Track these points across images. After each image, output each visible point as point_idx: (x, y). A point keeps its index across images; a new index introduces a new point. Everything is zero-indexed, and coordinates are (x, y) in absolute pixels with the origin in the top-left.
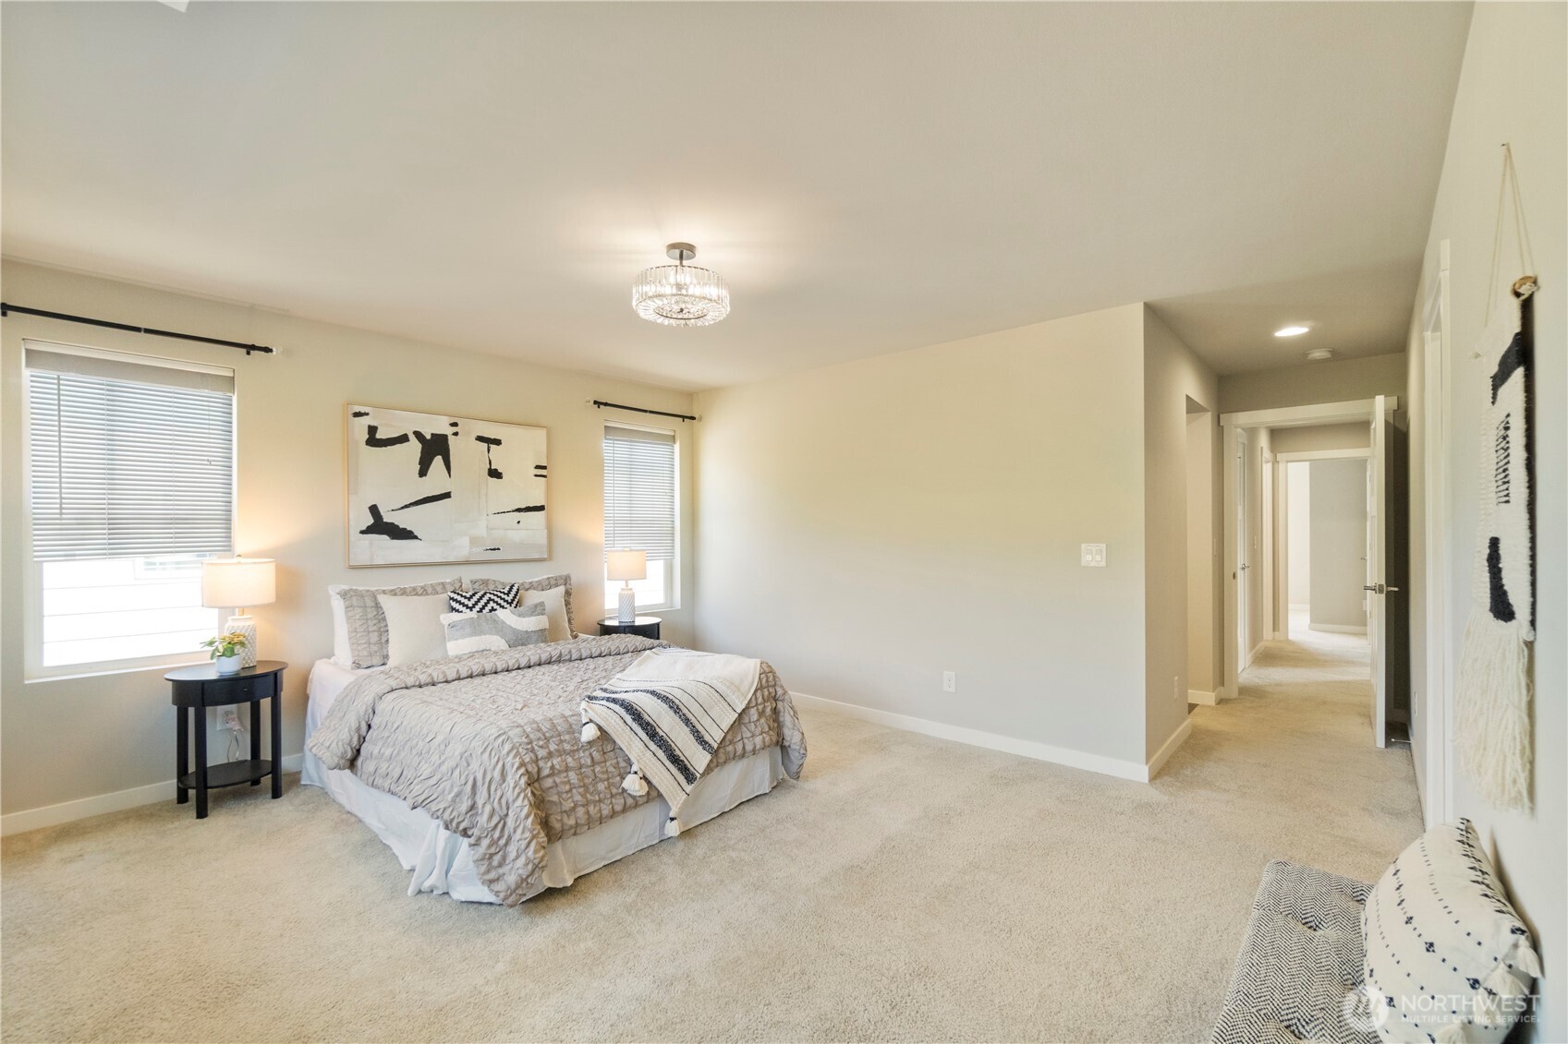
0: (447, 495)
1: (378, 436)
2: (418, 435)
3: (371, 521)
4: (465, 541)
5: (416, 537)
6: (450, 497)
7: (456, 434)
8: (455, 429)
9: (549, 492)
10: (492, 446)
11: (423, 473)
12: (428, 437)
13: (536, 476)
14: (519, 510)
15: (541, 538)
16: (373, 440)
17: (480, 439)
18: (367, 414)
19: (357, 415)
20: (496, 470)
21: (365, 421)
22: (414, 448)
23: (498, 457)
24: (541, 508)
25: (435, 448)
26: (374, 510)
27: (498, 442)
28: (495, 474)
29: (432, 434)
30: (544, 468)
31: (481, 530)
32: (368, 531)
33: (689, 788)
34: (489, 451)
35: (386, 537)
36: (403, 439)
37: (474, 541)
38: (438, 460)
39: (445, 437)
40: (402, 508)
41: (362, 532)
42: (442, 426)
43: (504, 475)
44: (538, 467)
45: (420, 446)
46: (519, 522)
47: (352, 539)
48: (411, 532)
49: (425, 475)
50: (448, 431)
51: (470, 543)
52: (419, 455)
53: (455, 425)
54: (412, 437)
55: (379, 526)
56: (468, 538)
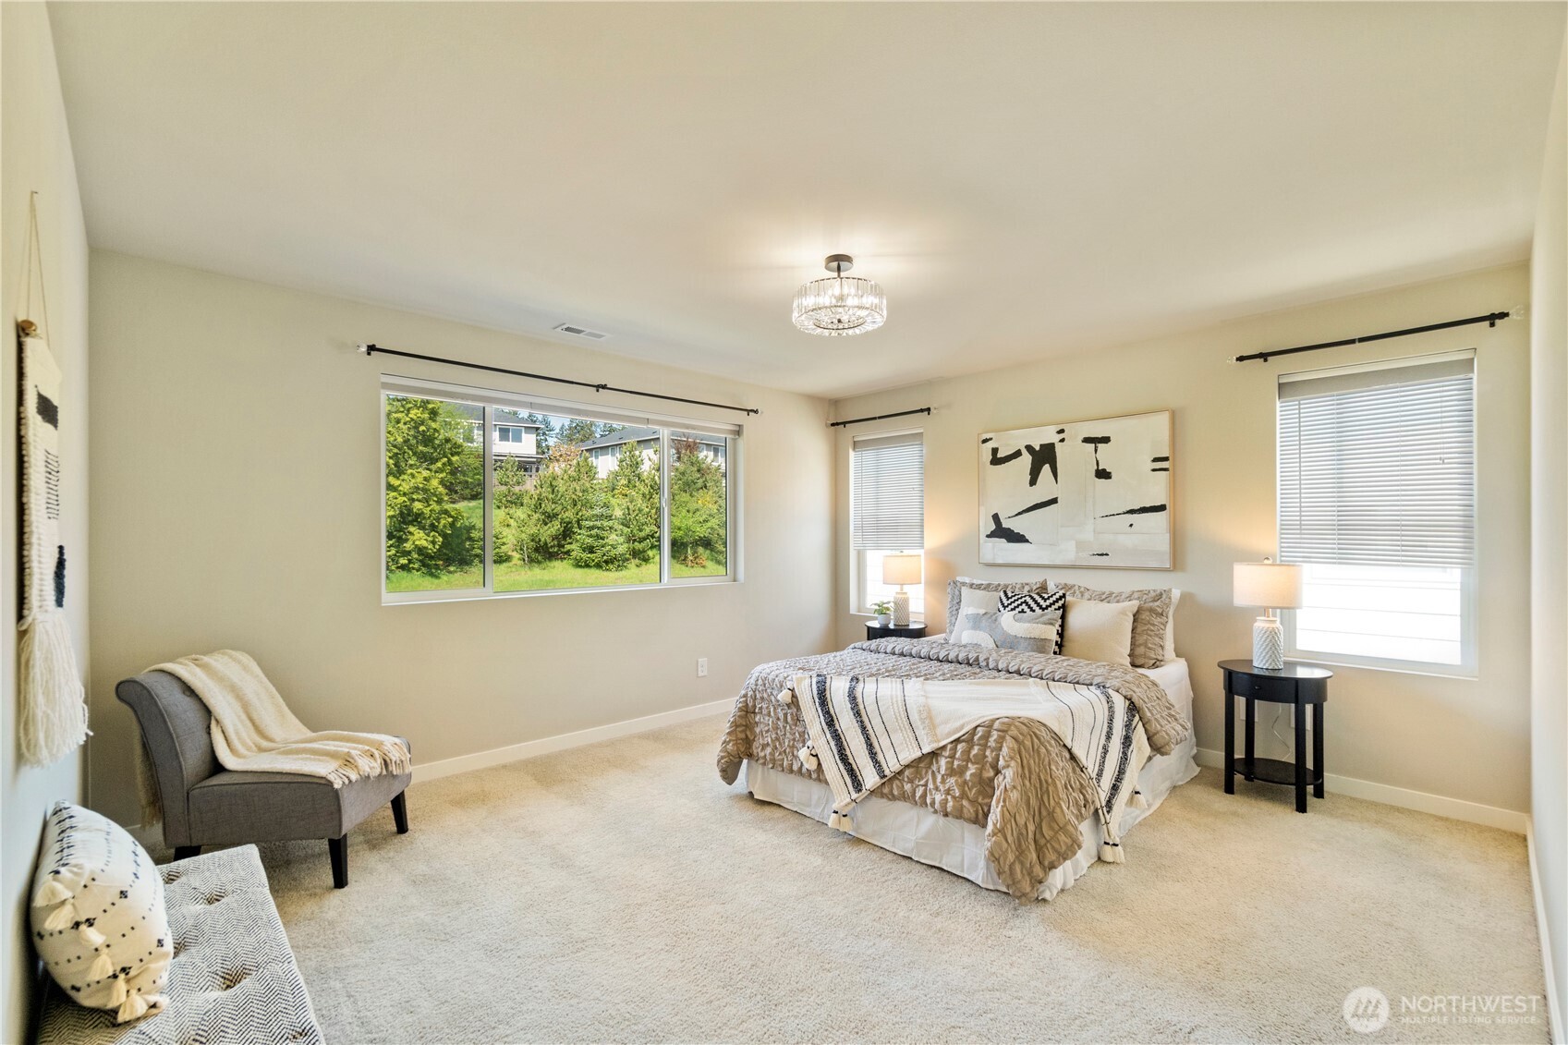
0: (1054, 501)
1: (999, 456)
2: (1029, 448)
3: (993, 527)
4: (1071, 546)
5: (1027, 541)
6: (1057, 502)
7: (1062, 440)
8: (1061, 436)
9: (1174, 487)
10: (1099, 445)
11: (1033, 482)
12: (1037, 448)
13: (1154, 470)
14: (1132, 512)
15: (1163, 543)
16: (996, 461)
17: (1087, 440)
18: (991, 439)
19: (985, 441)
20: (1104, 470)
21: (990, 445)
22: (1026, 459)
23: (1106, 456)
24: (1162, 508)
25: (1044, 457)
26: (996, 517)
27: (1106, 440)
28: (1103, 474)
29: (1041, 445)
30: (1166, 459)
31: (1087, 534)
32: (991, 535)
33: (854, 795)
34: (1096, 451)
35: (1004, 540)
36: (1018, 454)
37: (1080, 546)
38: (1046, 468)
39: (1052, 446)
40: (1017, 515)
41: (988, 536)
42: (1049, 436)
43: (1113, 475)
44: (1156, 460)
45: (1031, 458)
46: (1131, 525)
47: (981, 542)
48: (1023, 536)
49: (1035, 484)
50: (1055, 438)
51: (1077, 547)
52: (1030, 466)
53: (1062, 431)
54: (1024, 452)
55: (1002, 532)
56: (1074, 542)
